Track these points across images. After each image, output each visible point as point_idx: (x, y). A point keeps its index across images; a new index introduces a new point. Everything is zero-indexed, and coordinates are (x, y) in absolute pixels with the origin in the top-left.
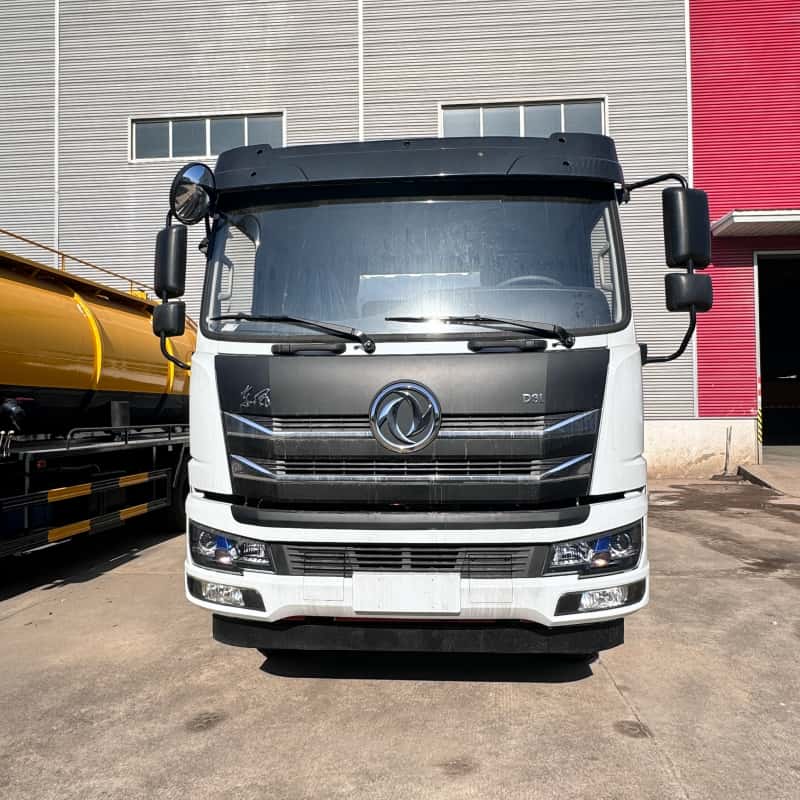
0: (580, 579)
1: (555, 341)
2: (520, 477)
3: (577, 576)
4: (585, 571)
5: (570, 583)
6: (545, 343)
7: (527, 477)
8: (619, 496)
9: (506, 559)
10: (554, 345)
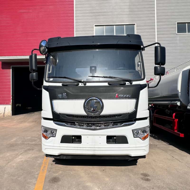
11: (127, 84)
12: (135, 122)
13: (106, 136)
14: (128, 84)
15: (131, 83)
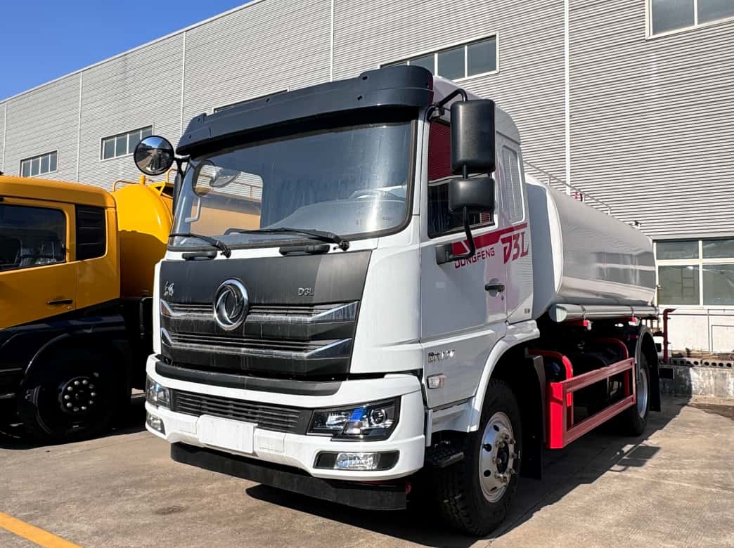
0: (331, 440)
1: (336, 245)
2: (294, 354)
3: (330, 438)
4: (338, 435)
5: (324, 443)
6: (329, 247)
7: (298, 354)
8: (380, 375)
9: (284, 417)
10: (335, 249)
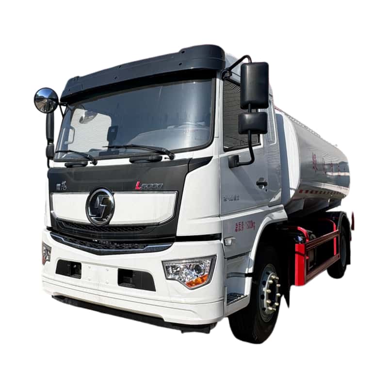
11: (163, 160)
12: (172, 244)
13: (117, 269)
14: (167, 160)
15: (172, 158)
